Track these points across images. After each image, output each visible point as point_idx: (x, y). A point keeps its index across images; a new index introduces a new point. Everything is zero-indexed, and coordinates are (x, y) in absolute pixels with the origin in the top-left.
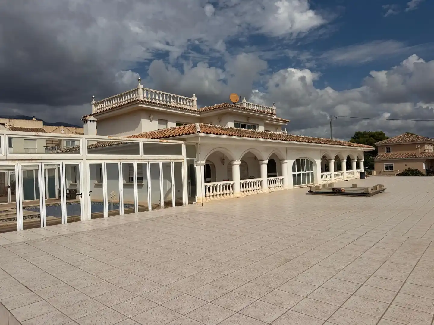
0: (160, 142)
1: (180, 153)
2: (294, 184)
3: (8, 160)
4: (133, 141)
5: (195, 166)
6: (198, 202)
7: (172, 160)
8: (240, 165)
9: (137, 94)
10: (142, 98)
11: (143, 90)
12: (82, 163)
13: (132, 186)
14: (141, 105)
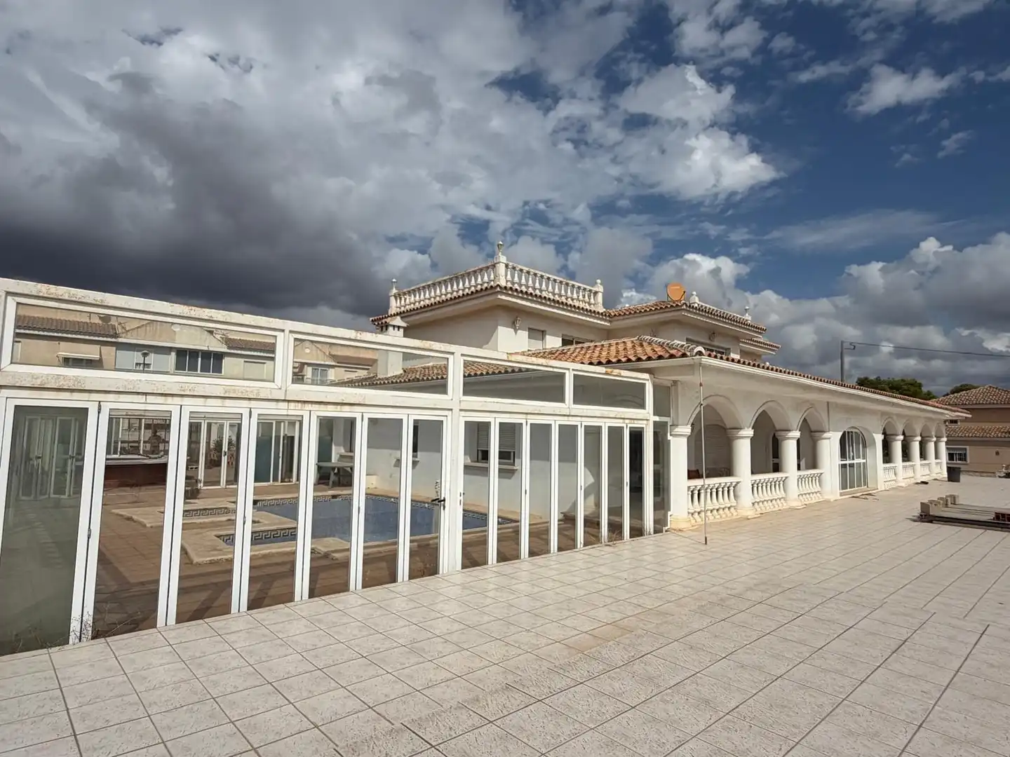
0: (606, 374)
1: (642, 405)
2: (844, 486)
3: (289, 401)
4: (553, 367)
5: (669, 438)
6: (673, 527)
7: (627, 421)
8: (752, 439)
9: (492, 274)
10: (503, 283)
11: (507, 266)
12: (449, 418)
13: (485, 472)
14: (503, 297)
